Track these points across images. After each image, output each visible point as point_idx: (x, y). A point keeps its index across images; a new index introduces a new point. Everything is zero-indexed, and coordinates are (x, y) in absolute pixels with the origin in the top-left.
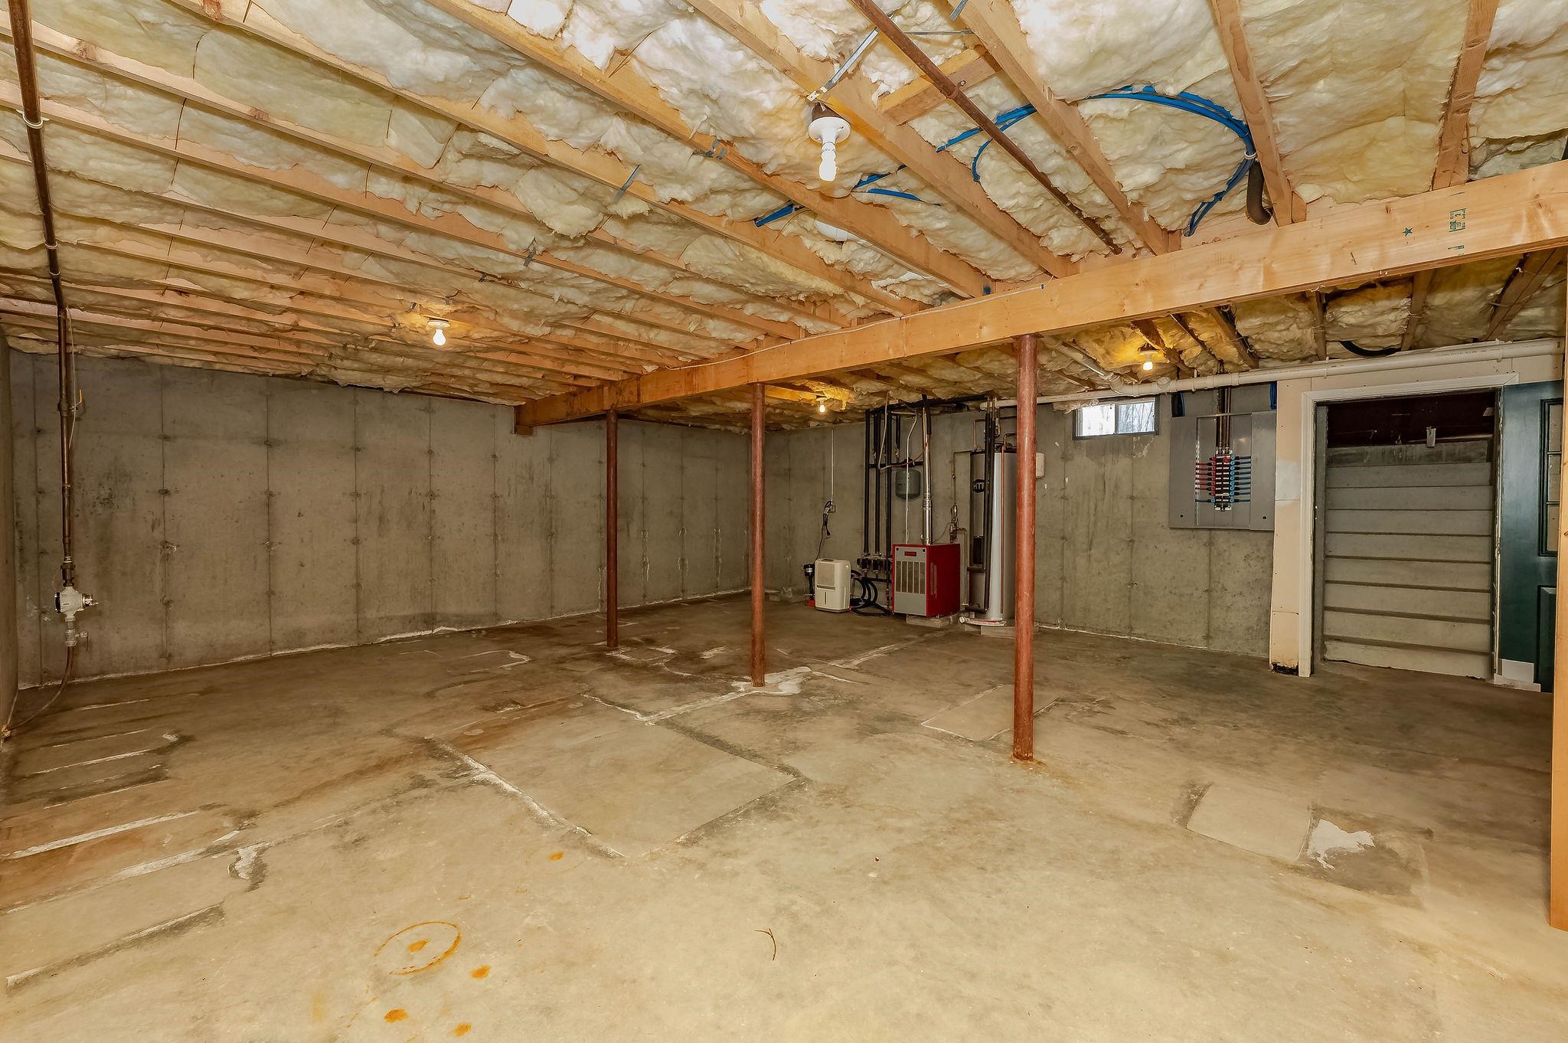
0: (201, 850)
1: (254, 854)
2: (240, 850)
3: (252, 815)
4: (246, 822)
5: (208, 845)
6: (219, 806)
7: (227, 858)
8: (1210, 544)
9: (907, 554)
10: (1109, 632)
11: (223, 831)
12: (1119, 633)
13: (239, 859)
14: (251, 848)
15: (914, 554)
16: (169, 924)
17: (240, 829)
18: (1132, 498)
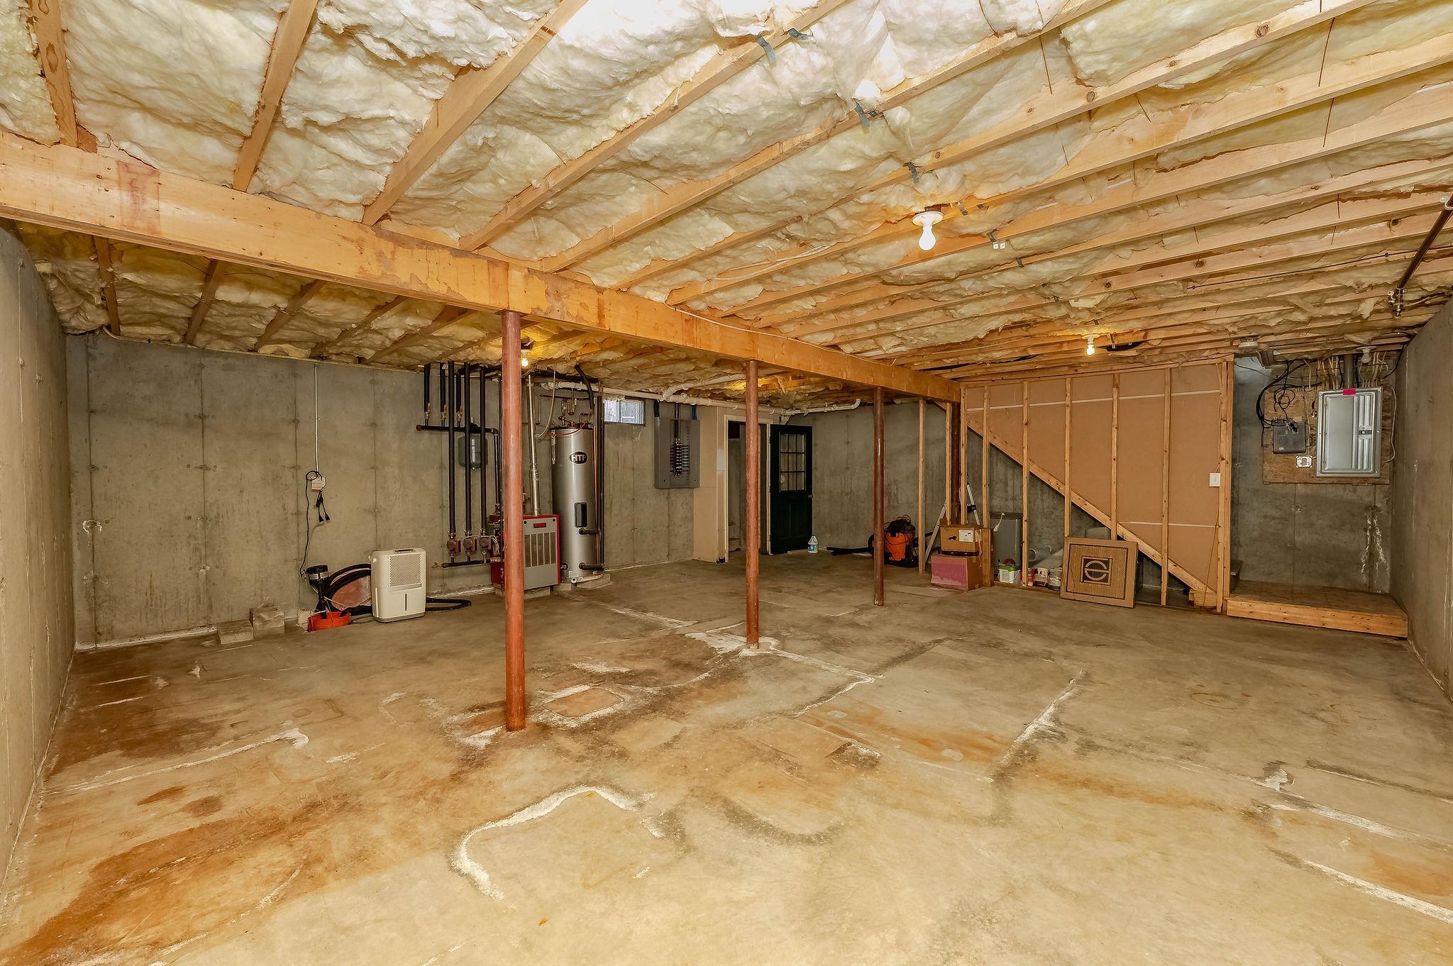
0: (1313, 810)
1: (1268, 780)
2: (1278, 789)
3: (1250, 815)
4: (1259, 811)
5: (1304, 810)
6: (1277, 853)
7: (1291, 790)
8: (668, 498)
9: (536, 526)
10: (623, 566)
11: (1287, 817)
12: (628, 565)
13: (1281, 784)
14: (1268, 785)
15: (544, 525)
16: (1346, 776)
17: (1269, 807)
18: (633, 469)
